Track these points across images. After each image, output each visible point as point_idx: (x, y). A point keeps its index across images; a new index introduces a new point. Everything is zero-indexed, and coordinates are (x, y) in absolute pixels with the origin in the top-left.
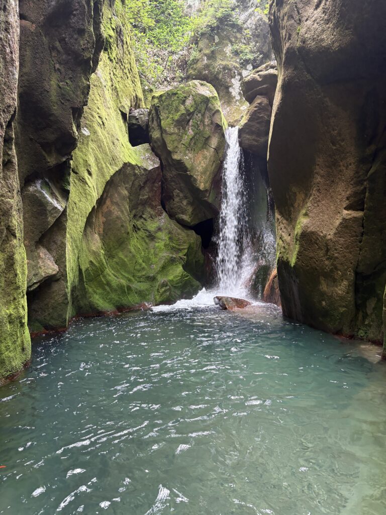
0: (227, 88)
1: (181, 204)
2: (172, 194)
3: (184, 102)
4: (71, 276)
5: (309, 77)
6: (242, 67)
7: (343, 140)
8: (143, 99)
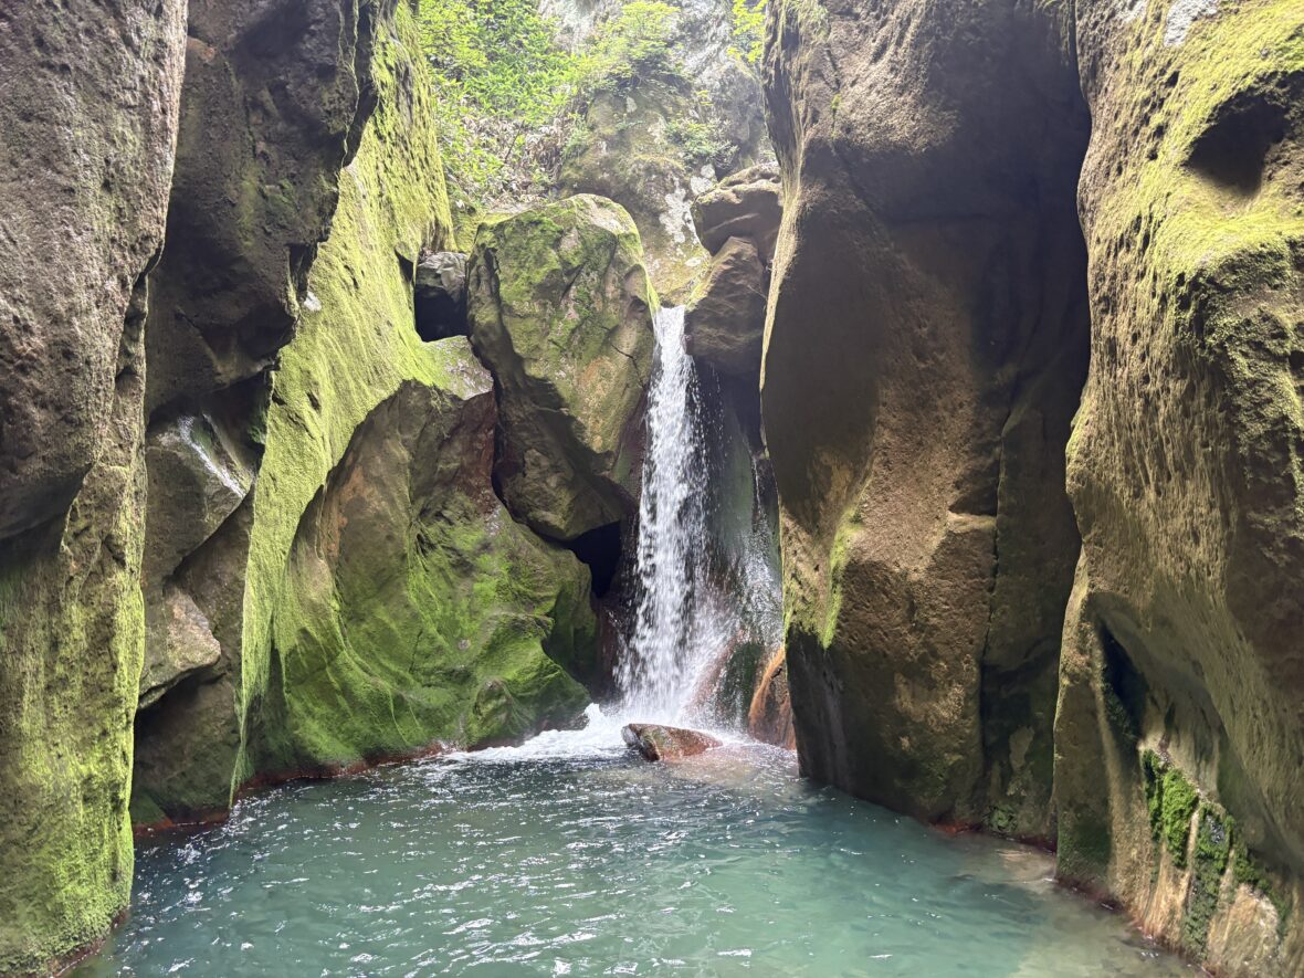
0: (656, 214)
1: (544, 486)
2: (521, 461)
3: (556, 244)
4: (252, 670)
5: (860, 205)
6: (690, 171)
7: (942, 351)
8: (451, 230)
